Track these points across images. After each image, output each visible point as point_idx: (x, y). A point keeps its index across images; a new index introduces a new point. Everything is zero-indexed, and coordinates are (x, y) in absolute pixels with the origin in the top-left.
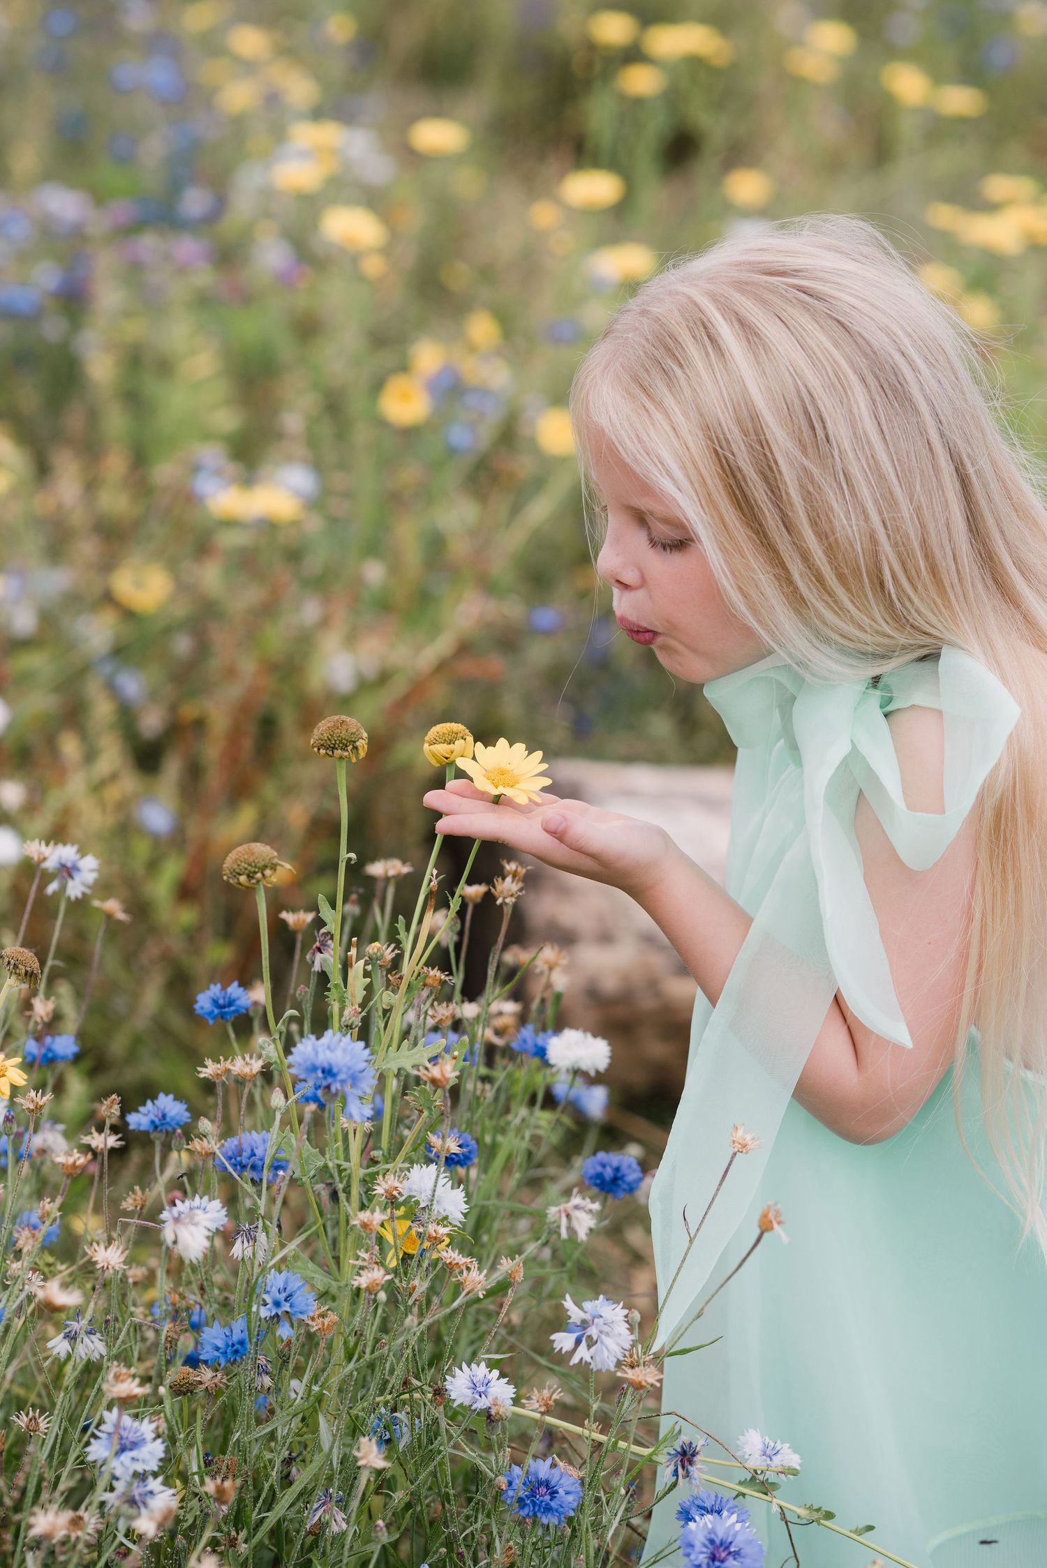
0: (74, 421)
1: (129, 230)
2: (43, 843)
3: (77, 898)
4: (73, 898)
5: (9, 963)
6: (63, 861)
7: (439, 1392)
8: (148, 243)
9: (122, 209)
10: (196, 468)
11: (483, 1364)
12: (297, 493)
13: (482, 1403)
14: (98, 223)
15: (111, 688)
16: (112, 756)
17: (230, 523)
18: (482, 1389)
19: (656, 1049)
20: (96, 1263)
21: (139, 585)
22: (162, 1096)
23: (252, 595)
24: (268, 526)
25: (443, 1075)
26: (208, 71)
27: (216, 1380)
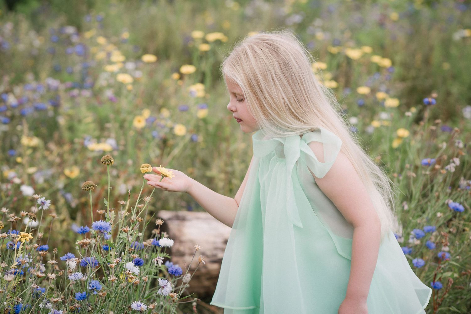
0: (56, 135)
1: (69, 89)
2: (38, 195)
3: (46, 209)
4: (45, 209)
5: (29, 216)
6: (42, 201)
7: (130, 307)
8: (76, 92)
9: (69, 83)
10: (85, 139)
11: (140, 302)
12: (111, 145)
13: (139, 309)
14: (62, 87)
15: (64, 196)
16: (65, 214)
17: (93, 151)
18: (139, 306)
19: (207, 283)
20: (49, 277)
21: (71, 172)
22: (68, 253)
23: (99, 169)
24: (104, 153)
25: (127, 230)
26: (93, 50)
27: (79, 306)
